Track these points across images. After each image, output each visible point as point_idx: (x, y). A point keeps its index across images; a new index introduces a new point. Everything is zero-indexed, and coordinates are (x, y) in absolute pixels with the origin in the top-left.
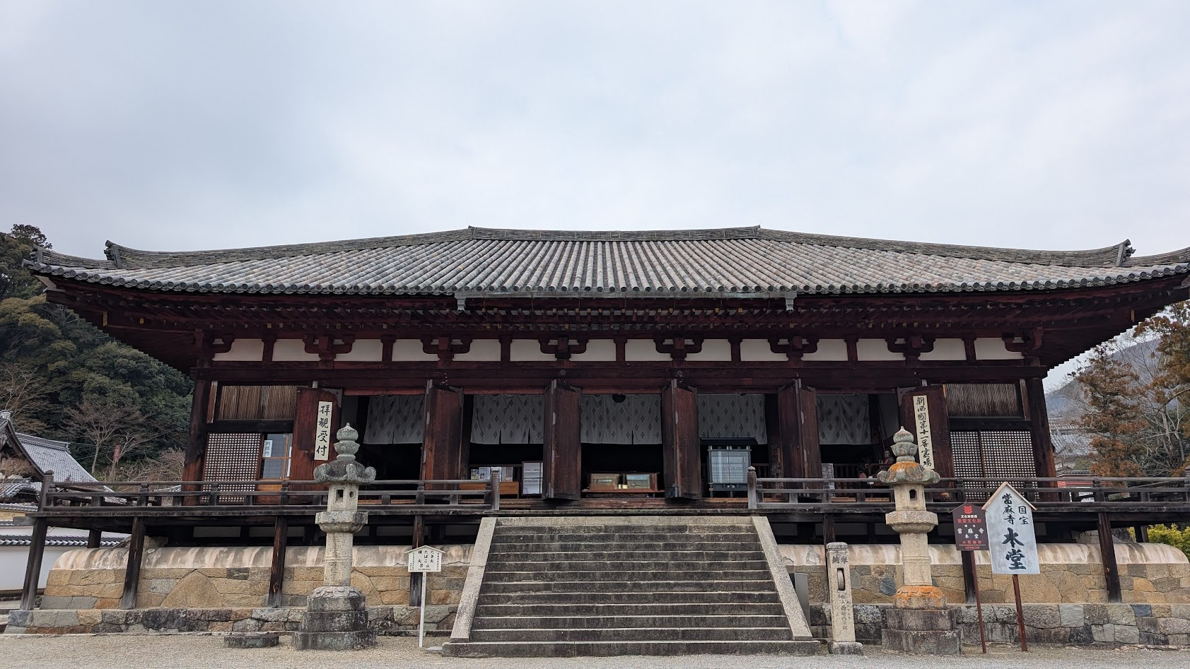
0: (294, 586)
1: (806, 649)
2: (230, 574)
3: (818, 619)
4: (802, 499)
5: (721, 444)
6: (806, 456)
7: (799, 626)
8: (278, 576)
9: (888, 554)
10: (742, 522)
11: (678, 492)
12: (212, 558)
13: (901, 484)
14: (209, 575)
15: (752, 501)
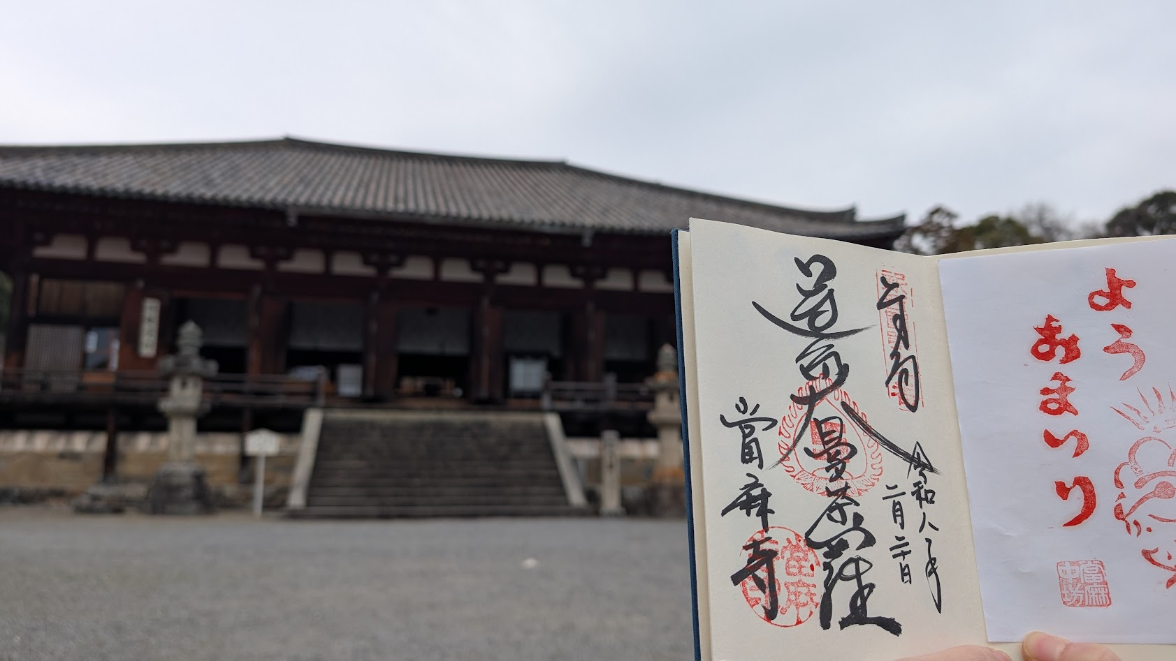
0: (128, 468)
1: (580, 513)
2: (63, 456)
3: (593, 497)
4: (587, 401)
5: (522, 355)
6: (592, 366)
7: (576, 497)
8: (110, 459)
9: (650, 449)
10: (534, 418)
11: (484, 393)
12: (41, 442)
13: (663, 389)
14: (40, 458)
15: (546, 402)
